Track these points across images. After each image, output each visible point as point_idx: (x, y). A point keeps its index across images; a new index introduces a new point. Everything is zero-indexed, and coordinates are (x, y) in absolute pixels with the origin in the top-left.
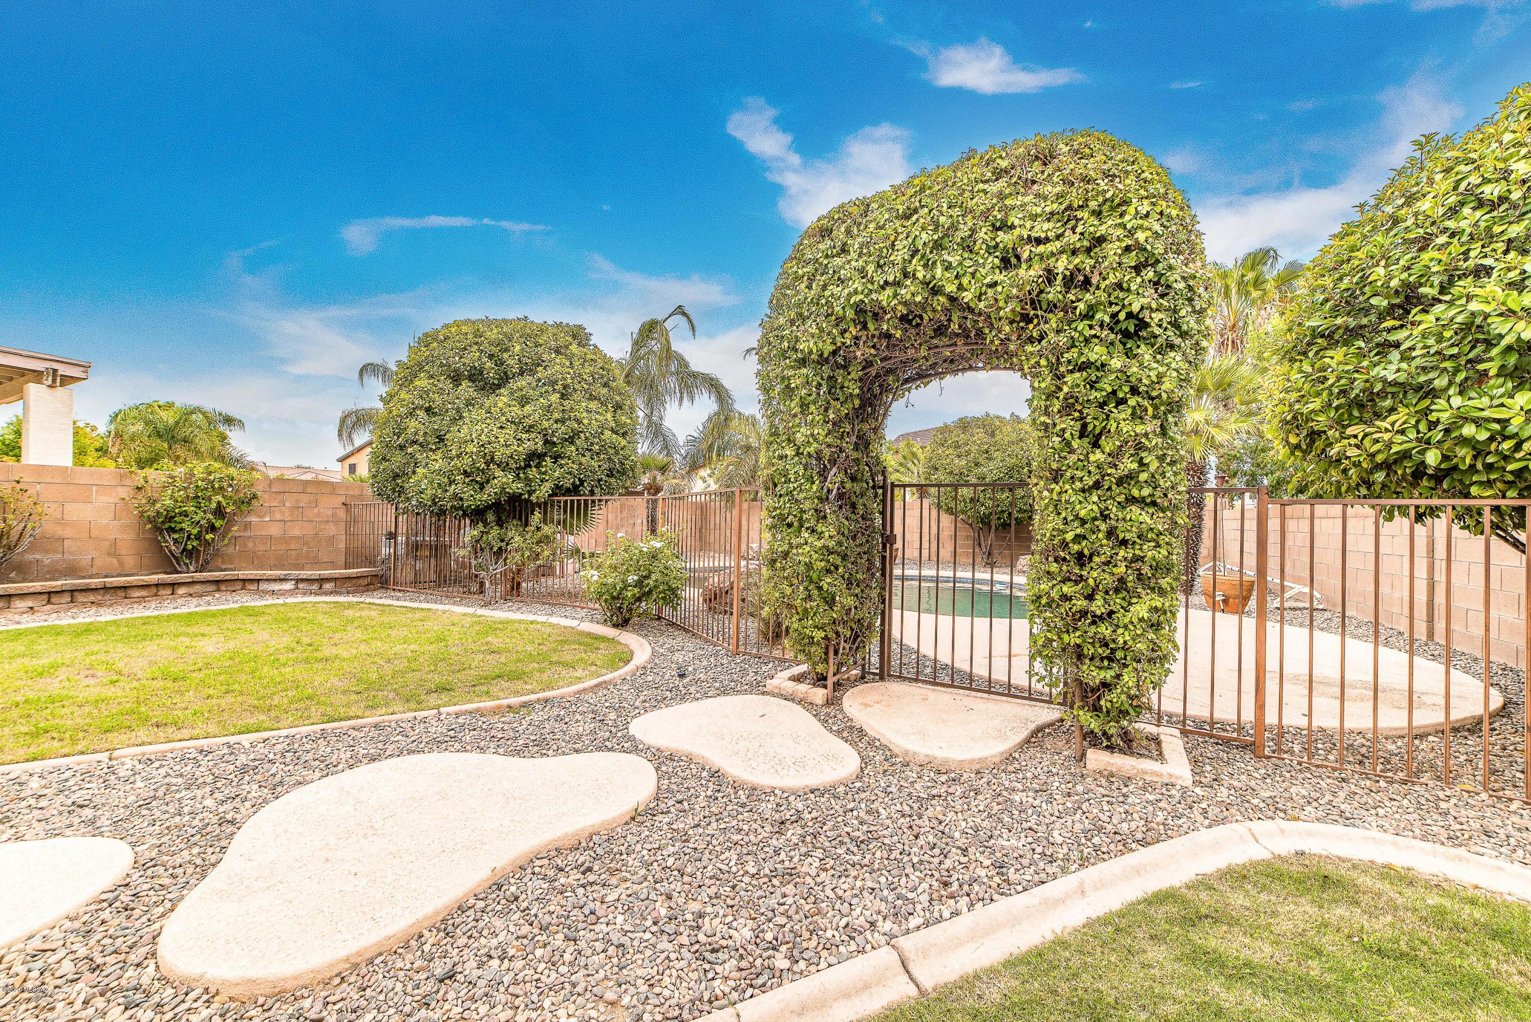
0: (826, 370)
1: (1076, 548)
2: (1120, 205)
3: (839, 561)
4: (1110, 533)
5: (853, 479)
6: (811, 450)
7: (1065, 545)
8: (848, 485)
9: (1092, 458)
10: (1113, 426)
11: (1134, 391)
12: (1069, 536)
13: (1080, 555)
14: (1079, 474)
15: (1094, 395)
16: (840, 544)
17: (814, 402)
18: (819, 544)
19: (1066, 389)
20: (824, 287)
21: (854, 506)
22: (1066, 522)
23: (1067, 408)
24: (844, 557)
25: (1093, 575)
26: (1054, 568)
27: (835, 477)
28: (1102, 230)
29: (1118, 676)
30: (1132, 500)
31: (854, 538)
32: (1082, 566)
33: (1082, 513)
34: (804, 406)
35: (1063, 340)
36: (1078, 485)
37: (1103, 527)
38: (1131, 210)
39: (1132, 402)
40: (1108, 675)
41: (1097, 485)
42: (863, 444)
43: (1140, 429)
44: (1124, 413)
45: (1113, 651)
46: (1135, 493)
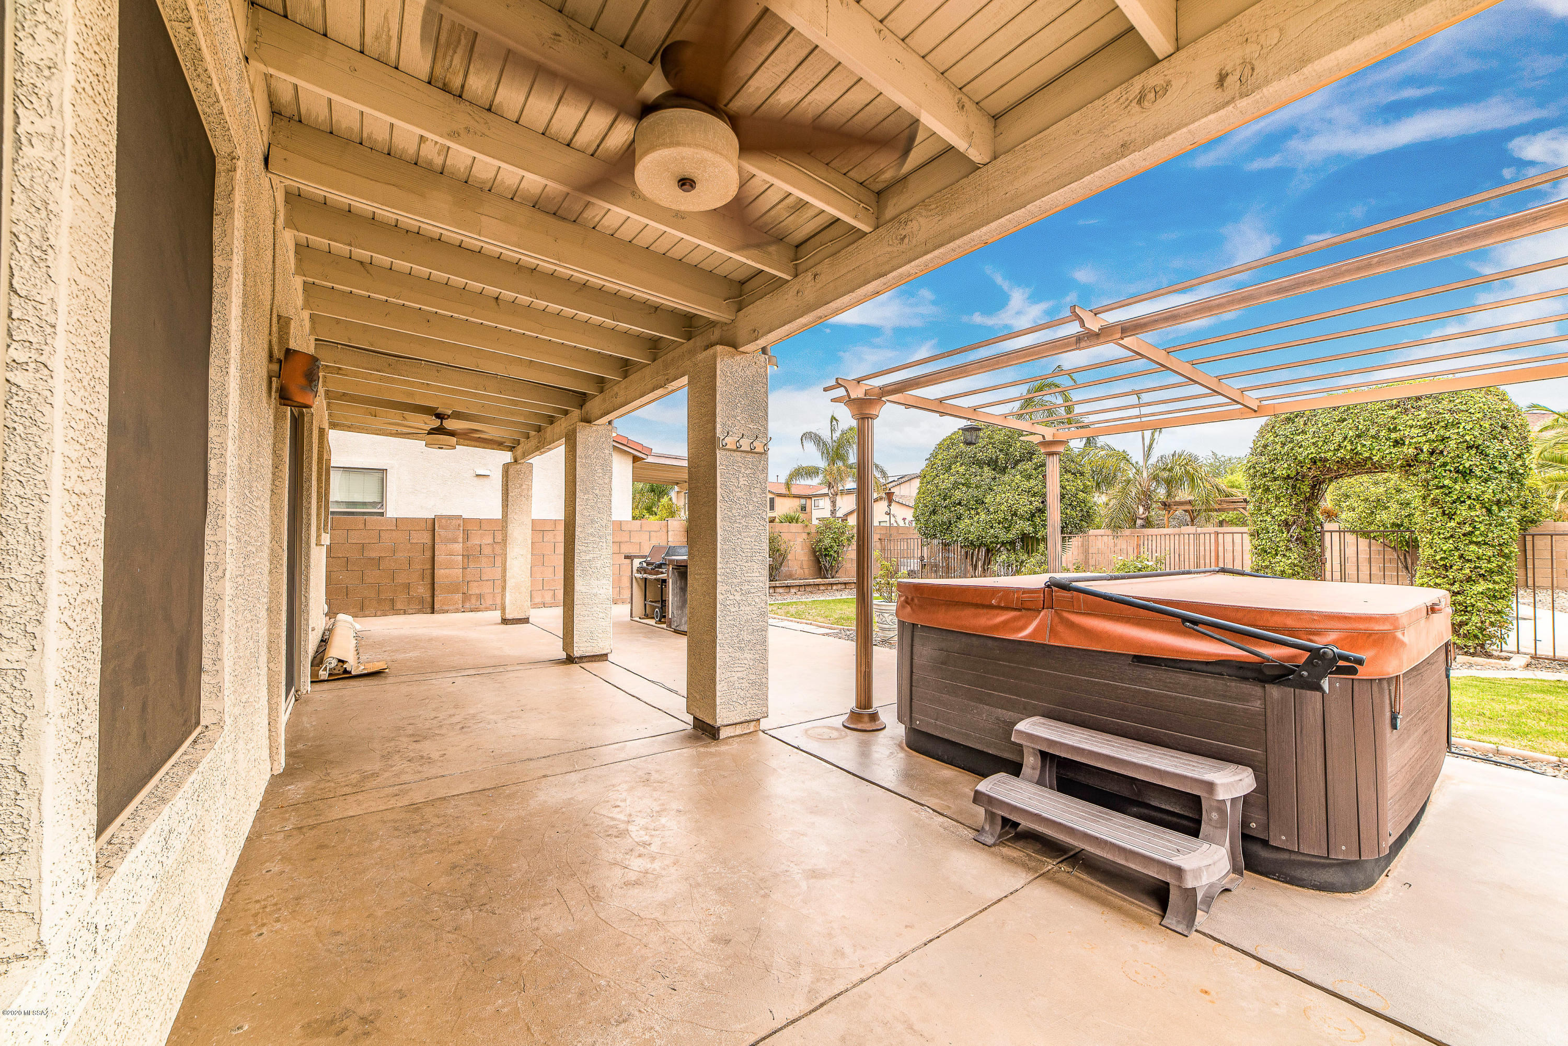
0: (1291, 482)
1: (1442, 563)
2: (1456, 424)
3: (1300, 570)
4: (1461, 556)
5: (1305, 530)
6: (1283, 518)
7: (1435, 561)
8: (1303, 534)
9: (1449, 525)
10: (1458, 512)
11: (1469, 497)
12: (1438, 558)
13: (1445, 566)
14: (1442, 531)
15: (1448, 499)
16: (1300, 562)
17: (1284, 496)
18: (1290, 561)
19: (1432, 496)
20: (1292, 449)
21: (1306, 543)
22: (1435, 551)
23: (1435, 503)
24: (1302, 568)
25: (1451, 574)
26: (1431, 571)
27: (1295, 531)
28: (1447, 434)
29: (1470, 619)
30: (1471, 542)
31: (1306, 559)
32: (1447, 571)
33: (1444, 548)
34: (1278, 498)
35: (1429, 476)
36: (1442, 536)
37: (1456, 554)
38: (1461, 427)
39: (1468, 502)
40: (1464, 618)
41: (1452, 536)
42: (1310, 512)
43: (1473, 514)
44: (1464, 507)
45: (1466, 607)
46: (1474, 539)
